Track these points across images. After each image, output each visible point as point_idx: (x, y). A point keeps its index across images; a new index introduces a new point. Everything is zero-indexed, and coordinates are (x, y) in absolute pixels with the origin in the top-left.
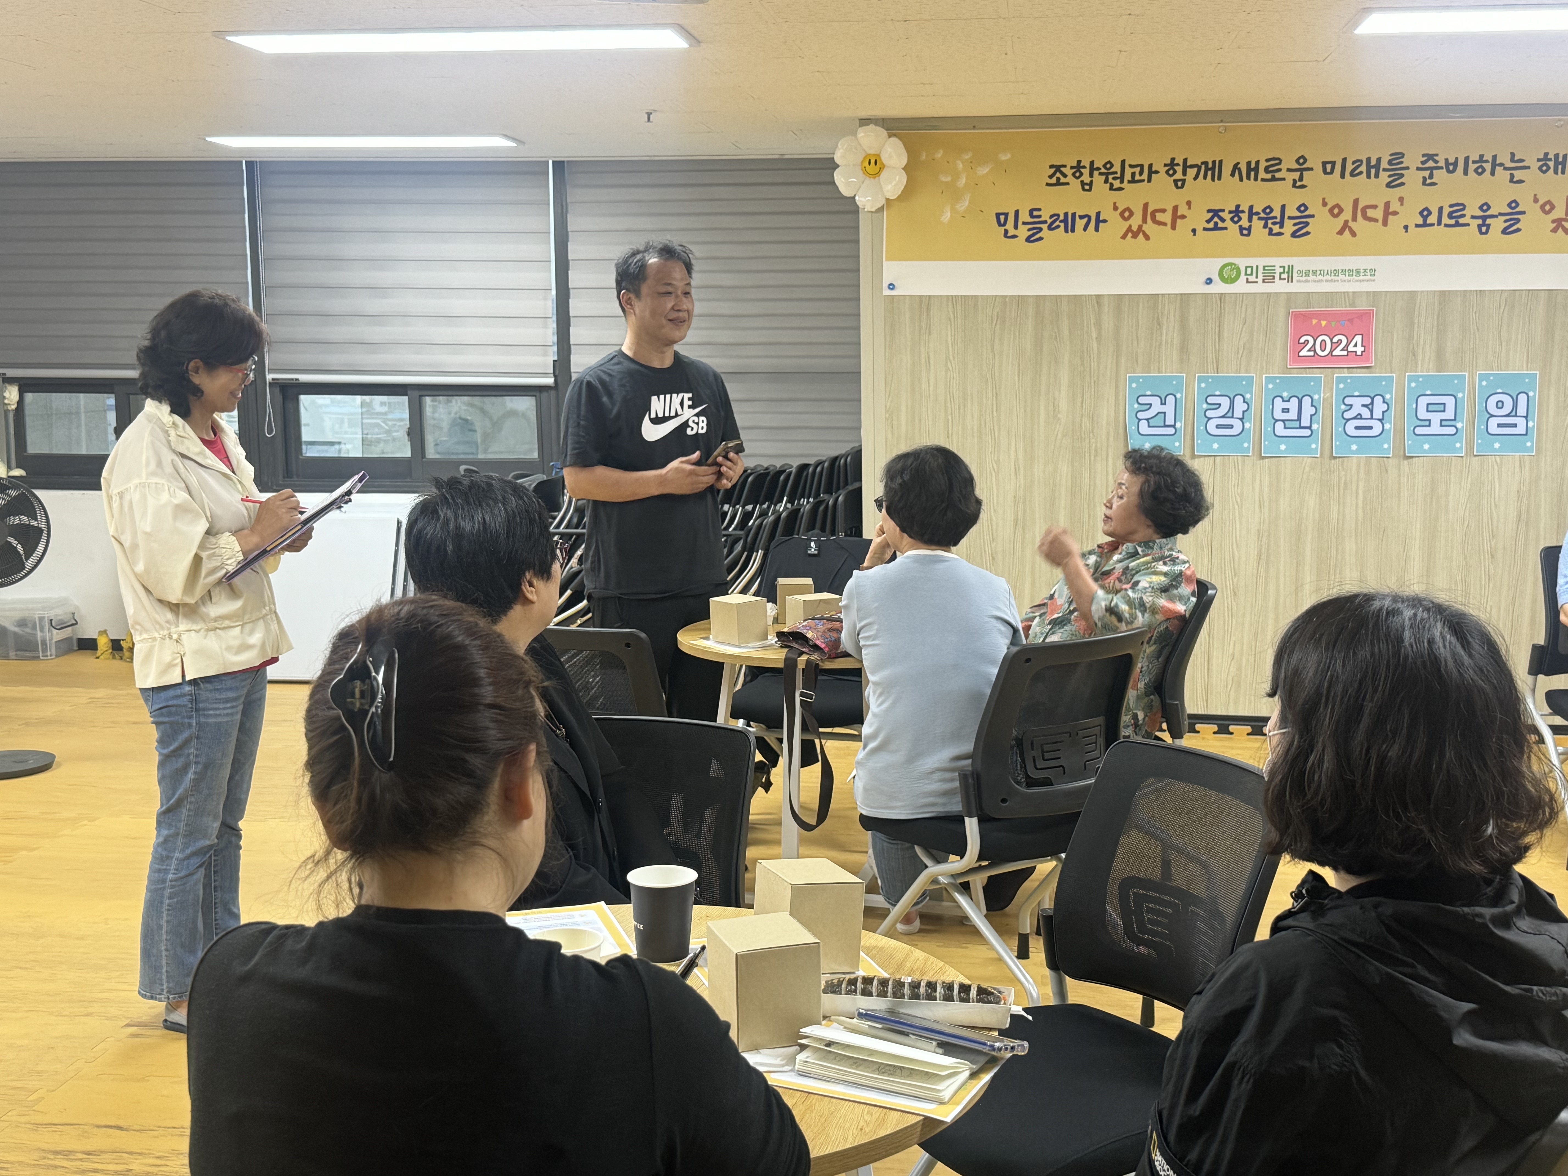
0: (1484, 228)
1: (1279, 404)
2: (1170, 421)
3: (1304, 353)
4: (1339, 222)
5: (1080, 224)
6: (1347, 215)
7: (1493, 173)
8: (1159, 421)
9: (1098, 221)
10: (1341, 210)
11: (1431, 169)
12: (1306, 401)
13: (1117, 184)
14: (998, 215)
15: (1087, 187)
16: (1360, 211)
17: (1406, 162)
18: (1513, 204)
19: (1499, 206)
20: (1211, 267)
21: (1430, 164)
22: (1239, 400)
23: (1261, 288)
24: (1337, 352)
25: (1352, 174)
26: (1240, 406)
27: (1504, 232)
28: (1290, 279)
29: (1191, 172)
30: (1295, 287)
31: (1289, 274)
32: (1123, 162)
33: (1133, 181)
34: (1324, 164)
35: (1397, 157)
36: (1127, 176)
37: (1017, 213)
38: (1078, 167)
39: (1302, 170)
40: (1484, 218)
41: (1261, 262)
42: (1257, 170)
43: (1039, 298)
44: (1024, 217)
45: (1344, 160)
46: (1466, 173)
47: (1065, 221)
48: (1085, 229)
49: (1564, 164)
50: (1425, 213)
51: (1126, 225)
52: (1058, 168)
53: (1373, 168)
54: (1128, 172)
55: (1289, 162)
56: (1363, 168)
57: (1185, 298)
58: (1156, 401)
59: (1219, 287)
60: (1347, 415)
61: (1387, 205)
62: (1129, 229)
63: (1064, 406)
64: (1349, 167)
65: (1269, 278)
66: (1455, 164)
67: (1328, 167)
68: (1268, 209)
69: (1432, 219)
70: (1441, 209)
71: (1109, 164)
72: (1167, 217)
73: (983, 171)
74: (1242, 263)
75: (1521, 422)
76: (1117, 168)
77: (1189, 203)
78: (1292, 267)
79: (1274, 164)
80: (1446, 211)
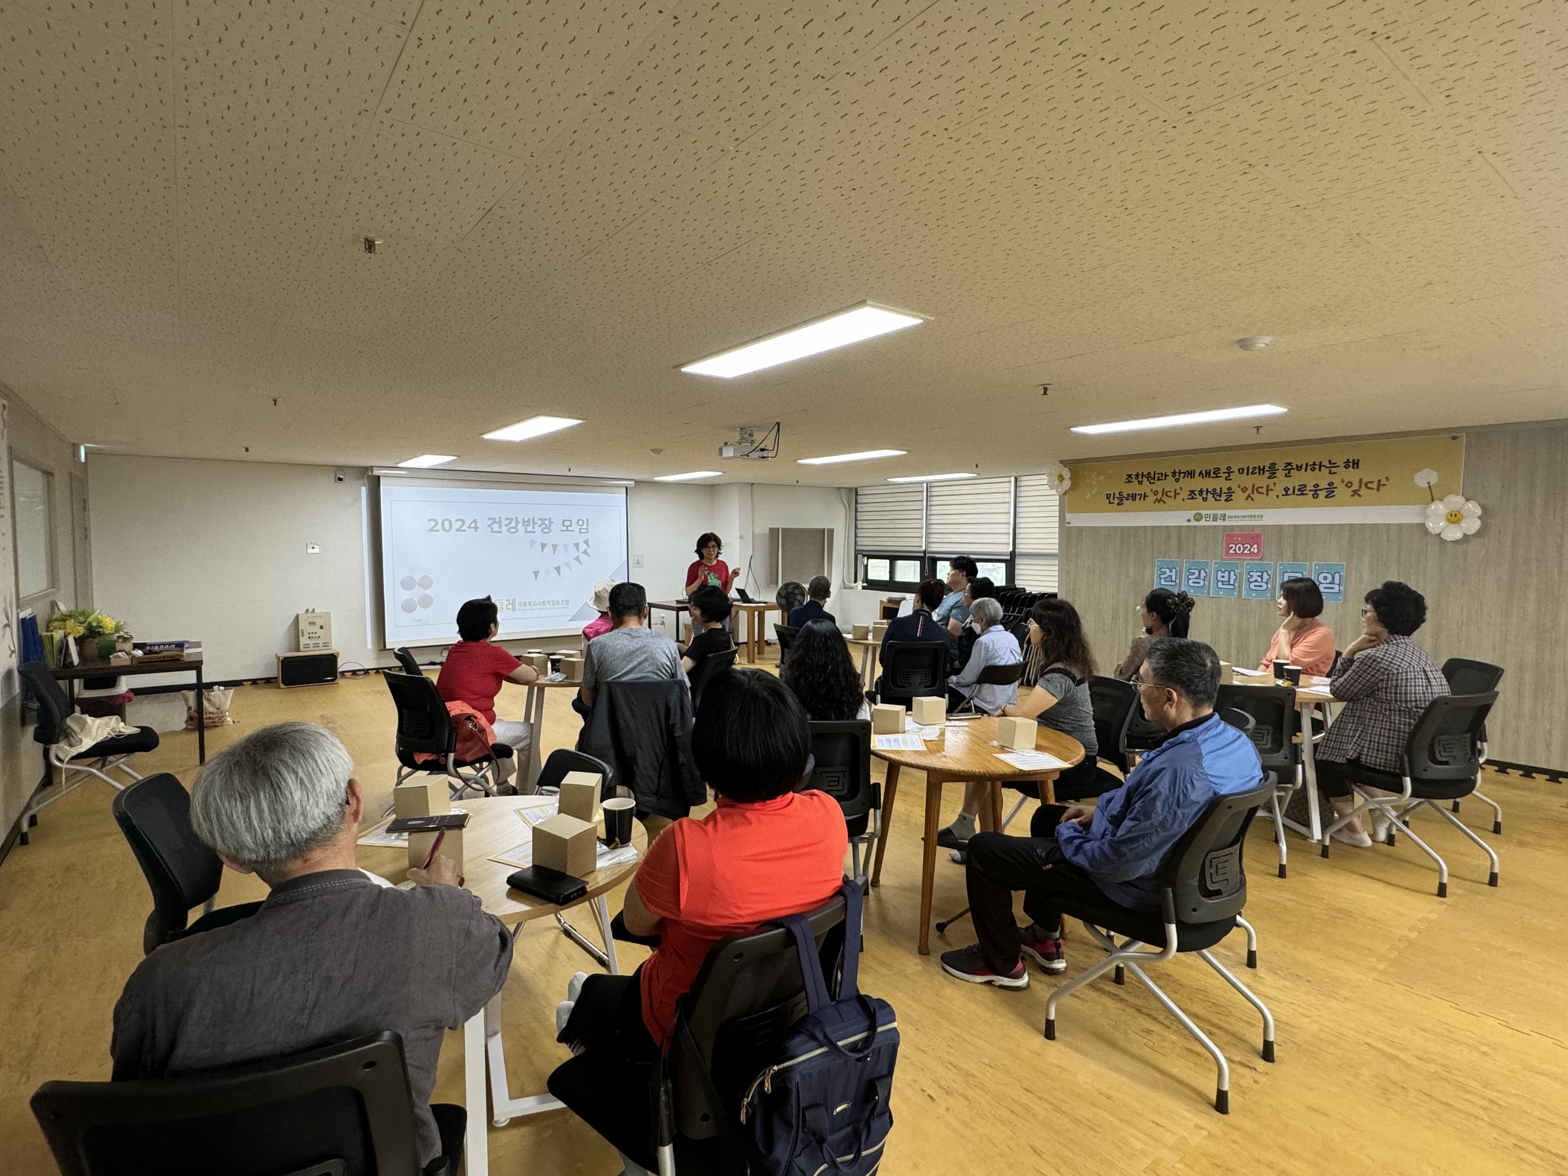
0: (1316, 495)
1: (1220, 573)
2: (1173, 579)
3: (1231, 551)
4: (1246, 494)
5: (1138, 497)
6: (1249, 491)
7: (1320, 470)
8: (1169, 579)
9: (1145, 496)
10: (1247, 489)
11: (1290, 470)
12: (1232, 573)
13: (1152, 481)
14: (1107, 495)
15: (1140, 483)
16: (1256, 489)
17: (1277, 467)
18: (1329, 484)
19: (1323, 485)
20: (1191, 514)
21: (1289, 467)
22: (1202, 571)
23: (1212, 523)
24: (1246, 552)
25: (1252, 473)
26: (1203, 574)
27: (1326, 497)
28: (1224, 520)
29: (1182, 475)
30: (1227, 523)
31: (1224, 517)
32: (1155, 472)
33: (1159, 480)
34: (1239, 469)
35: (1273, 465)
36: (1156, 478)
37: (1114, 494)
38: (1137, 475)
39: (1229, 473)
40: (1316, 491)
41: (1211, 512)
42: (1210, 473)
43: (1122, 528)
44: (1117, 495)
45: (1248, 468)
46: (1306, 470)
47: (1132, 497)
48: (1139, 499)
49: (1358, 463)
50: (1286, 489)
51: (1155, 498)
52: (1129, 476)
53: (1262, 470)
54: (1157, 476)
55: (1223, 469)
56: (1257, 470)
57: (1180, 528)
58: (1168, 571)
59: (1194, 523)
60: (1251, 580)
61: (1268, 486)
62: (1157, 499)
63: (1132, 571)
64: (1251, 470)
65: (1215, 519)
66: (1301, 467)
67: (1241, 471)
68: (1214, 490)
69: (1290, 492)
70: (1294, 488)
71: (1149, 473)
72: (1172, 494)
73: (1102, 478)
75: (1337, 588)
76: (1152, 475)
77: (1181, 488)
78: (1225, 515)
79: (1217, 472)
80: (1297, 488)
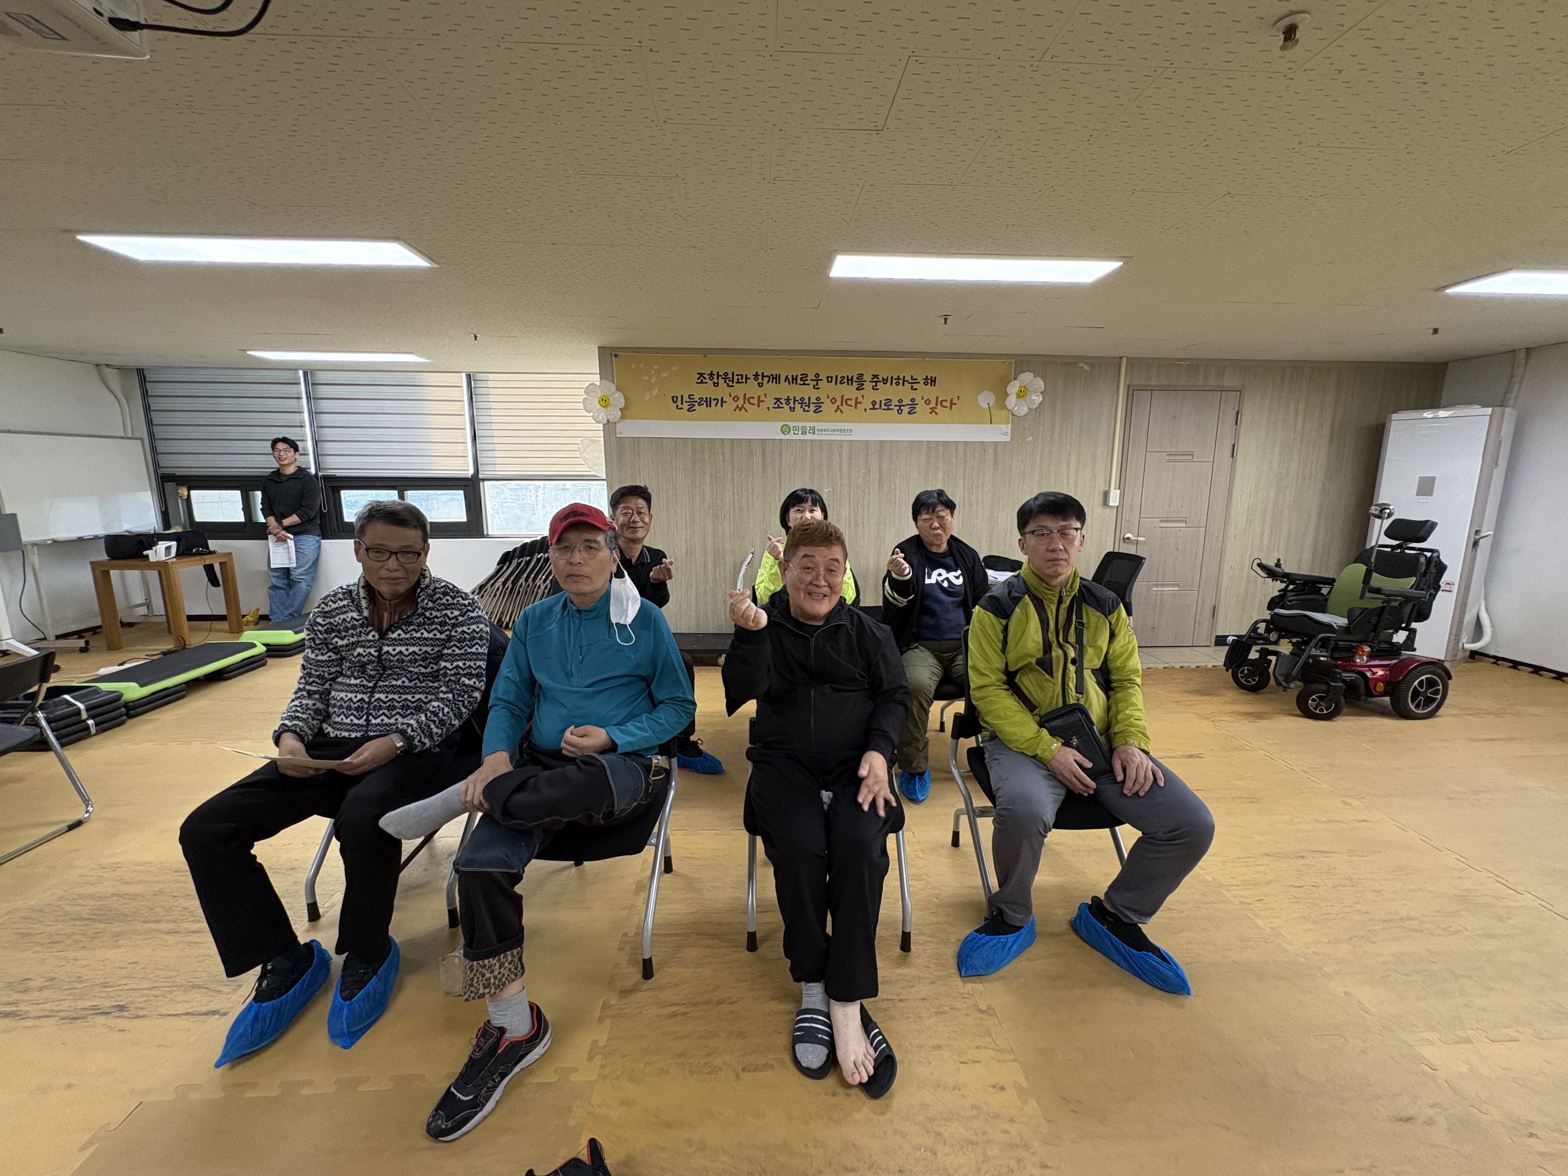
0: (900, 411)
4: (835, 406)
5: (714, 403)
6: (839, 403)
7: (903, 385)
9: (722, 402)
10: (836, 400)
11: (876, 382)
13: (730, 384)
14: (673, 397)
15: (716, 385)
16: (845, 401)
17: (865, 378)
18: (913, 400)
19: (907, 401)
20: (777, 426)
21: (876, 379)
23: (800, 437)
25: (841, 383)
27: (909, 413)
28: (814, 433)
29: (766, 379)
30: (816, 437)
31: (813, 431)
32: (733, 373)
33: (738, 382)
34: (828, 378)
35: (861, 376)
36: (736, 380)
37: (682, 396)
38: (711, 375)
39: (817, 380)
40: (900, 406)
41: (800, 424)
42: (796, 379)
43: (693, 440)
44: (686, 398)
45: (837, 376)
46: (891, 384)
47: (706, 401)
48: (716, 405)
49: (935, 381)
50: (874, 403)
51: (736, 404)
52: (701, 375)
53: (850, 380)
54: (736, 378)
55: (811, 376)
56: (845, 380)
57: (765, 441)
61: (857, 398)
62: (737, 406)
63: (708, 494)
64: (839, 380)
65: (804, 433)
66: (887, 380)
67: (829, 379)
68: (802, 399)
69: (877, 406)
70: (881, 401)
71: (726, 374)
72: (755, 401)
73: (665, 375)
74: (791, 424)
76: (730, 376)
77: (765, 395)
78: (814, 427)
79: (804, 377)
80: (883, 402)
